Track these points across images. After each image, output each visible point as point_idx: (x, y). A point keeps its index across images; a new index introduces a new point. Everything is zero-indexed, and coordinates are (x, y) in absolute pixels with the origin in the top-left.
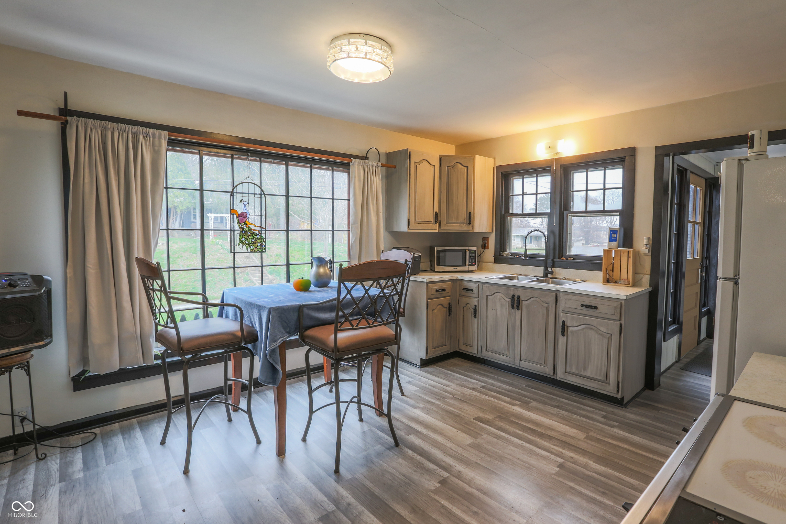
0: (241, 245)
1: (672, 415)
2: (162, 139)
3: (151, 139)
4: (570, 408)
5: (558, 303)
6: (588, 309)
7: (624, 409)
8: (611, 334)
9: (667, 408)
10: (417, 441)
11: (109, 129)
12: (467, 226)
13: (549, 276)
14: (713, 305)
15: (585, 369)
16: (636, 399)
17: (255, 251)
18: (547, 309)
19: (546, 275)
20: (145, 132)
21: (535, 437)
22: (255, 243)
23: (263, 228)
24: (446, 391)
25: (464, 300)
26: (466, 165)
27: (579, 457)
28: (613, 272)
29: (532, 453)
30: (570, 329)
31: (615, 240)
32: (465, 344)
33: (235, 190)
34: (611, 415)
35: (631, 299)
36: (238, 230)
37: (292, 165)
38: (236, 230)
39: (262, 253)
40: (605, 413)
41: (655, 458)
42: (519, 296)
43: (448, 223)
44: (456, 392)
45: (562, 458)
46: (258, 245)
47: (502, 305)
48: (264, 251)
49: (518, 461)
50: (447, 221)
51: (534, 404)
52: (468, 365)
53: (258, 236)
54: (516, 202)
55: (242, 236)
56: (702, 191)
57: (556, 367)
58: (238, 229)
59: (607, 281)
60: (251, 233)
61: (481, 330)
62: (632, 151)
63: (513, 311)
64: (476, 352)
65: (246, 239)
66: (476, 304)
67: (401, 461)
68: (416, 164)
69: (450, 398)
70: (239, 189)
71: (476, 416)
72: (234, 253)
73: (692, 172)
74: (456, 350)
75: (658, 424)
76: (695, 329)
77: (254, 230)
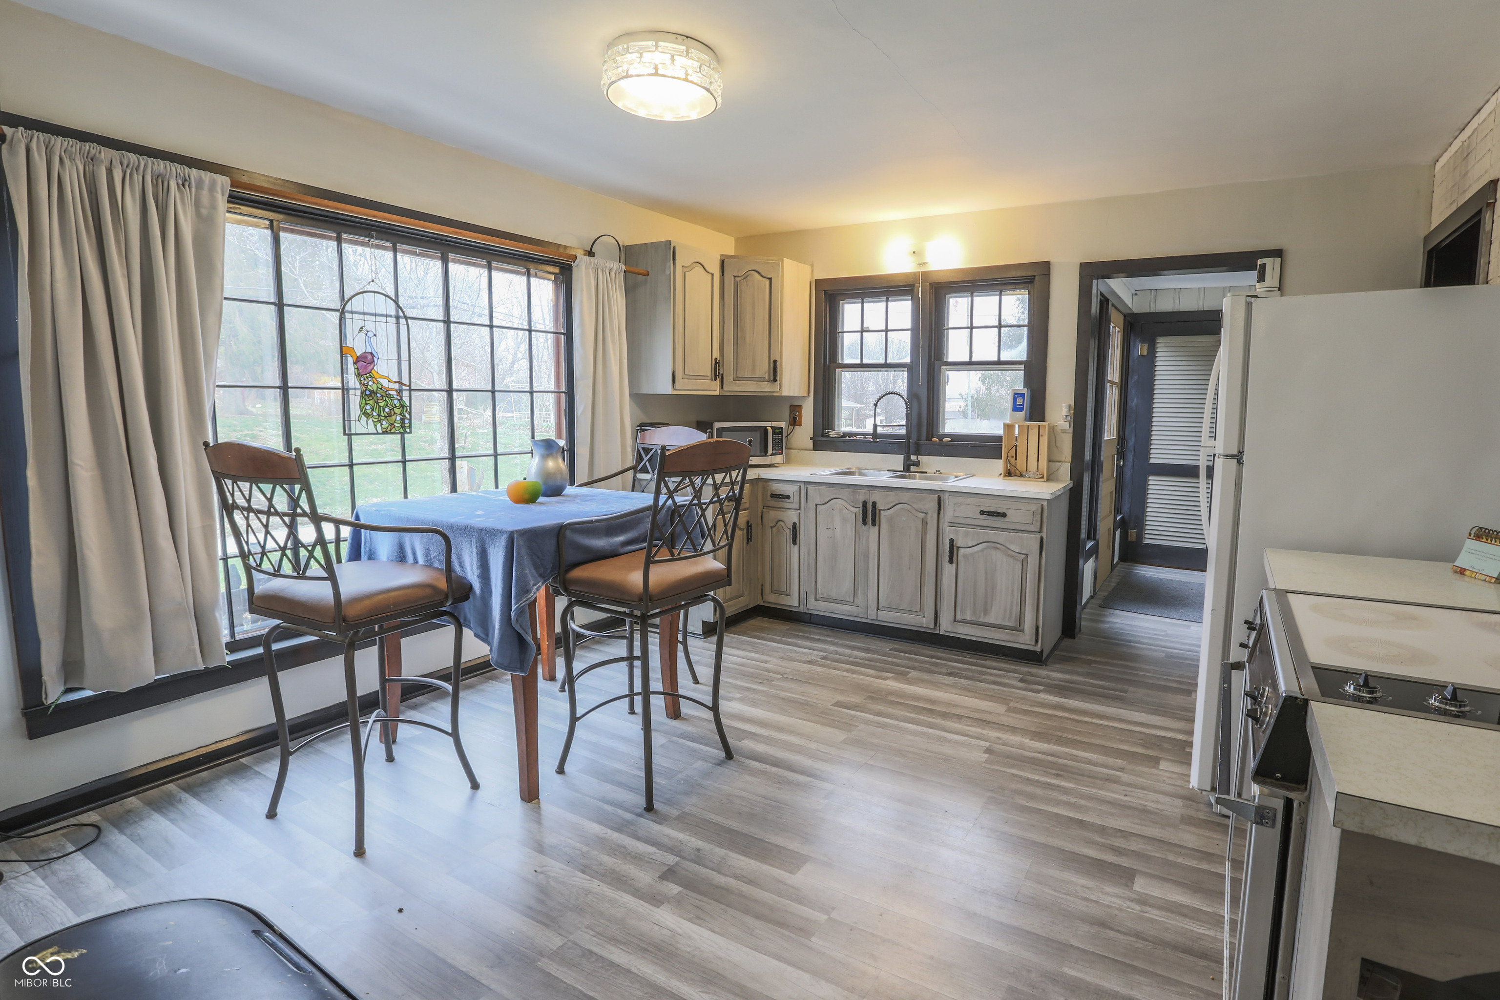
0: (364, 418)
1: (1109, 668)
2: (218, 193)
3: (193, 190)
4: (970, 674)
5: (942, 512)
6: (992, 518)
7: (1044, 667)
8: (1027, 555)
9: (1098, 659)
10: (760, 748)
11: (102, 161)
12: (770, 384)
13: (912, 468)
14: (1128, 511)
15: (986, 612)
16: (1055, 652)
17: (392, 431)
18: (924, 523)
19: (907, 468)
20: (182, 175)
21: (936, 719)
22: (390, 415)
23: (405, 385)
24: (768, 670)
25: (773, 514)
26: (769, 277)
27: (1008, 736)
28: (1016, 459)
29: (940, 739)
30: (962, 552)
31: (1021, 409)
32: (776, 592)
33: (348, 308)
34: (1030, 677)
35: (1054, 501)
36: (358, 389)
37: (454, 261)
38: (352, 389)
39: (402, 434)
40: (1021, 676)
41: (1106, 723)
42: (876, 503)
43: (737, 378)
44: (783, 669)
45: (986, 740)
46: (396, 420)
47: (844, 520)
48: (408, 430)
49: (927, 753)
50: (735, 376)
51: (914, 674)
52: (784, 627)
53: (396, 402)
54: (849, 343)
55: (366, 400)
56: (1120, 334)
57: (939, 614)
58: (356, 387)
59: (1009, 474)
60: (382, 396)
61: (806, 564)
62: (1045, 268)
63: (864, 528)
64: (796, 604)
65: (373, 407)
66: (796, 520)
67: (747, 778)
68: (685, 270)
69: (779, 679)
70: (355, 305)
71: (835, 701)
72: (350, 435)
73: (1113, 305)
74: (758, 604)
75: (1095, 682)
76: (1109, 548)
77: (388, 389)
